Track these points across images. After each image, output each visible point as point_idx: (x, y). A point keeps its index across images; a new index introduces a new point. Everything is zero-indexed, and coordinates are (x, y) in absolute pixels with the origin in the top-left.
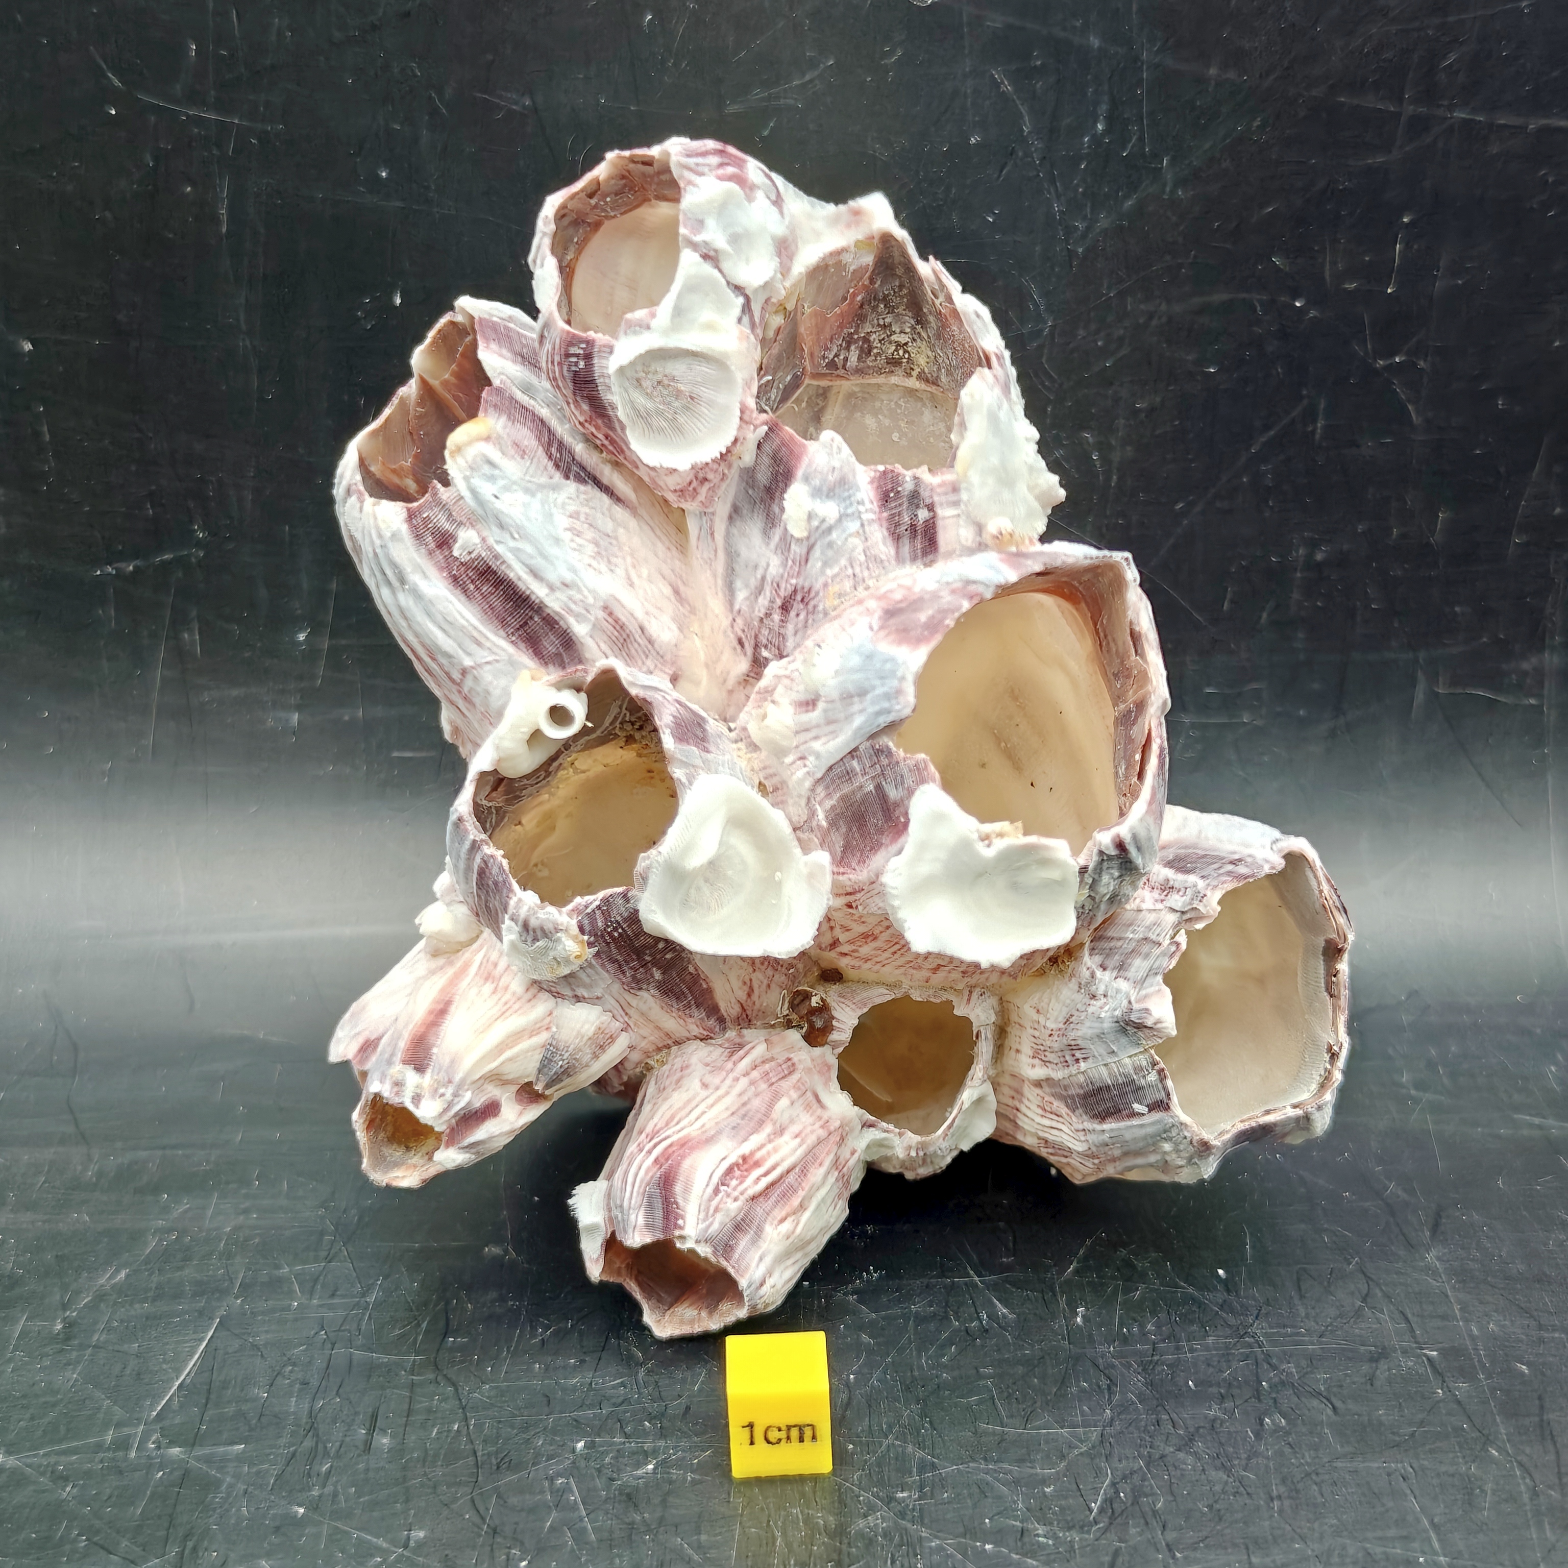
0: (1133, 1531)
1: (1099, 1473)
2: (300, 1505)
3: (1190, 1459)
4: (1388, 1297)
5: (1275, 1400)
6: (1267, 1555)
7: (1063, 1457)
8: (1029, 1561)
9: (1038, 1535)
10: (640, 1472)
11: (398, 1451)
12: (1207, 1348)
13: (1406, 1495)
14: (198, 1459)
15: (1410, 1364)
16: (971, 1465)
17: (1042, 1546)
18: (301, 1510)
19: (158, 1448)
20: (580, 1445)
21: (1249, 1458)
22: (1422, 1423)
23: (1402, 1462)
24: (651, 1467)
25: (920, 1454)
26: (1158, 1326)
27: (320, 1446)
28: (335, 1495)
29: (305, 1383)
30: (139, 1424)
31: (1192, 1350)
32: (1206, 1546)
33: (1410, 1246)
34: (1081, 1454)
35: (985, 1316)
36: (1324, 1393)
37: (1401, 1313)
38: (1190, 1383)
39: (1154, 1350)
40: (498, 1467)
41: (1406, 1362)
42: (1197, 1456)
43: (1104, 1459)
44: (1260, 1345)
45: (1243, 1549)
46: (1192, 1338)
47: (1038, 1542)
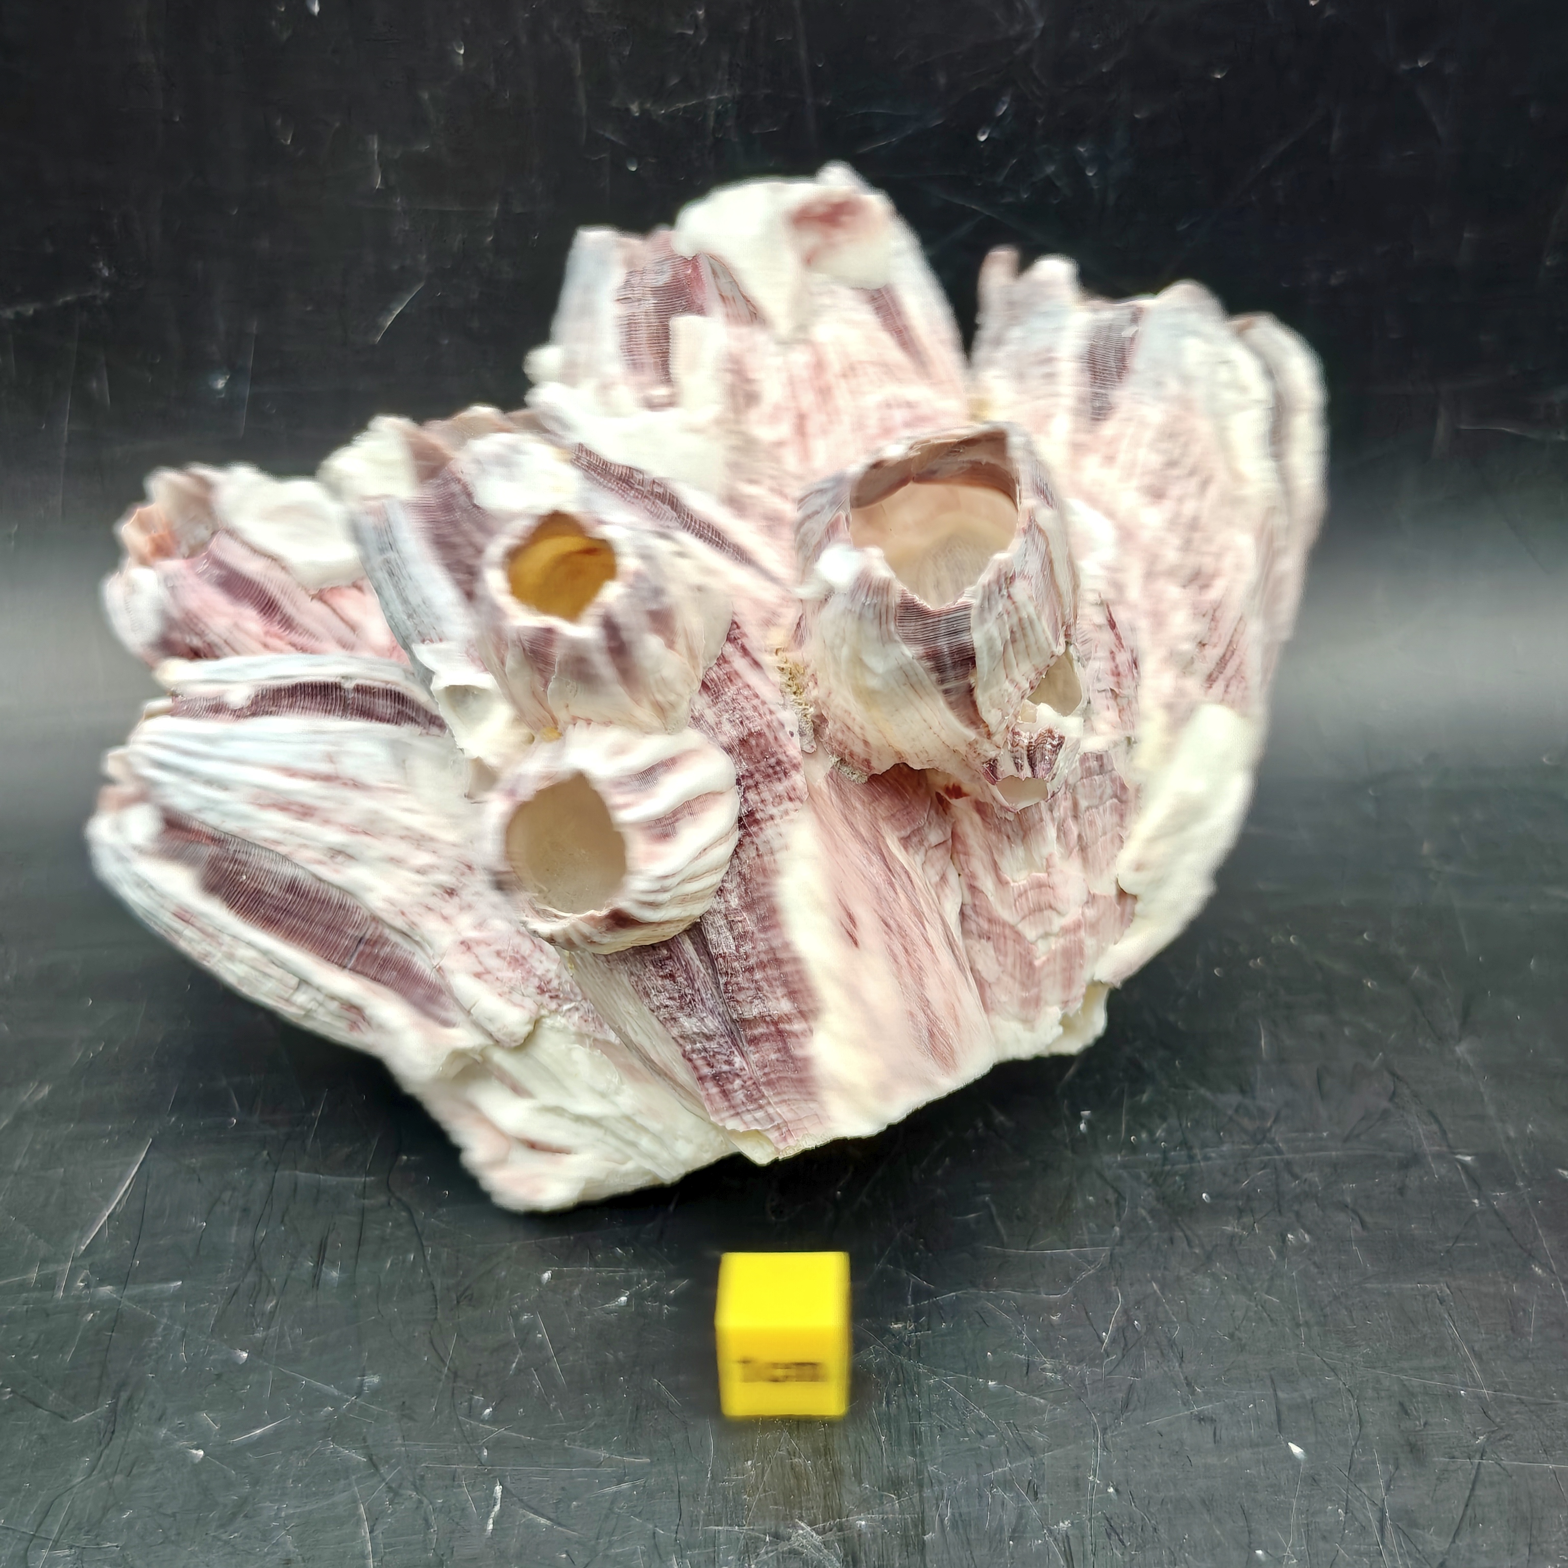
0: (1148, 1364)
1: (1110, 1300)
2: (243, 1349)
3: (1208, 1281)
4: (1416, 1095)
5: (1298, 1214)
6: (1296, 1391)
7: (1069, 1280)
8: (1037, 1399)
9: (1044, 1370)
10: (611, 1305)
11: (349, 1285)
12: (1222, 1157)
13: (1443, 1319)
14: (130, 1298)
15: (1442, 1171)
16: (971, 1291)
17: (1049, 1384)
18: (245, 1355)
19: (87, 1287)
20: (547, 1276)
21: (1272, 1279)
22: (1457, 1239)
23: (1438, 1282)
24: (623, 1299)
25: (914, 1279)
26: (1169, 1132)
27: (264, 1279)
28: (282, 1336)
29: (245, 1210)
30: (66, 1261)
32: (1228, 1381)
33: (1439, 1037)
34: (1089, 1277)
35: (981, 1125)
36: (1350, 1206)
37: (1432, 1114)
38: (1204, 1195)
39: (1165, 1159)
40: (458, 1302)
41: (1439, 1170)
42: (1216, 1278)
43: (1113, 1283)
44: (1279, 1151)
45: (1268, 1382)
46: (1204, 1145)
47: (1046, 1378)
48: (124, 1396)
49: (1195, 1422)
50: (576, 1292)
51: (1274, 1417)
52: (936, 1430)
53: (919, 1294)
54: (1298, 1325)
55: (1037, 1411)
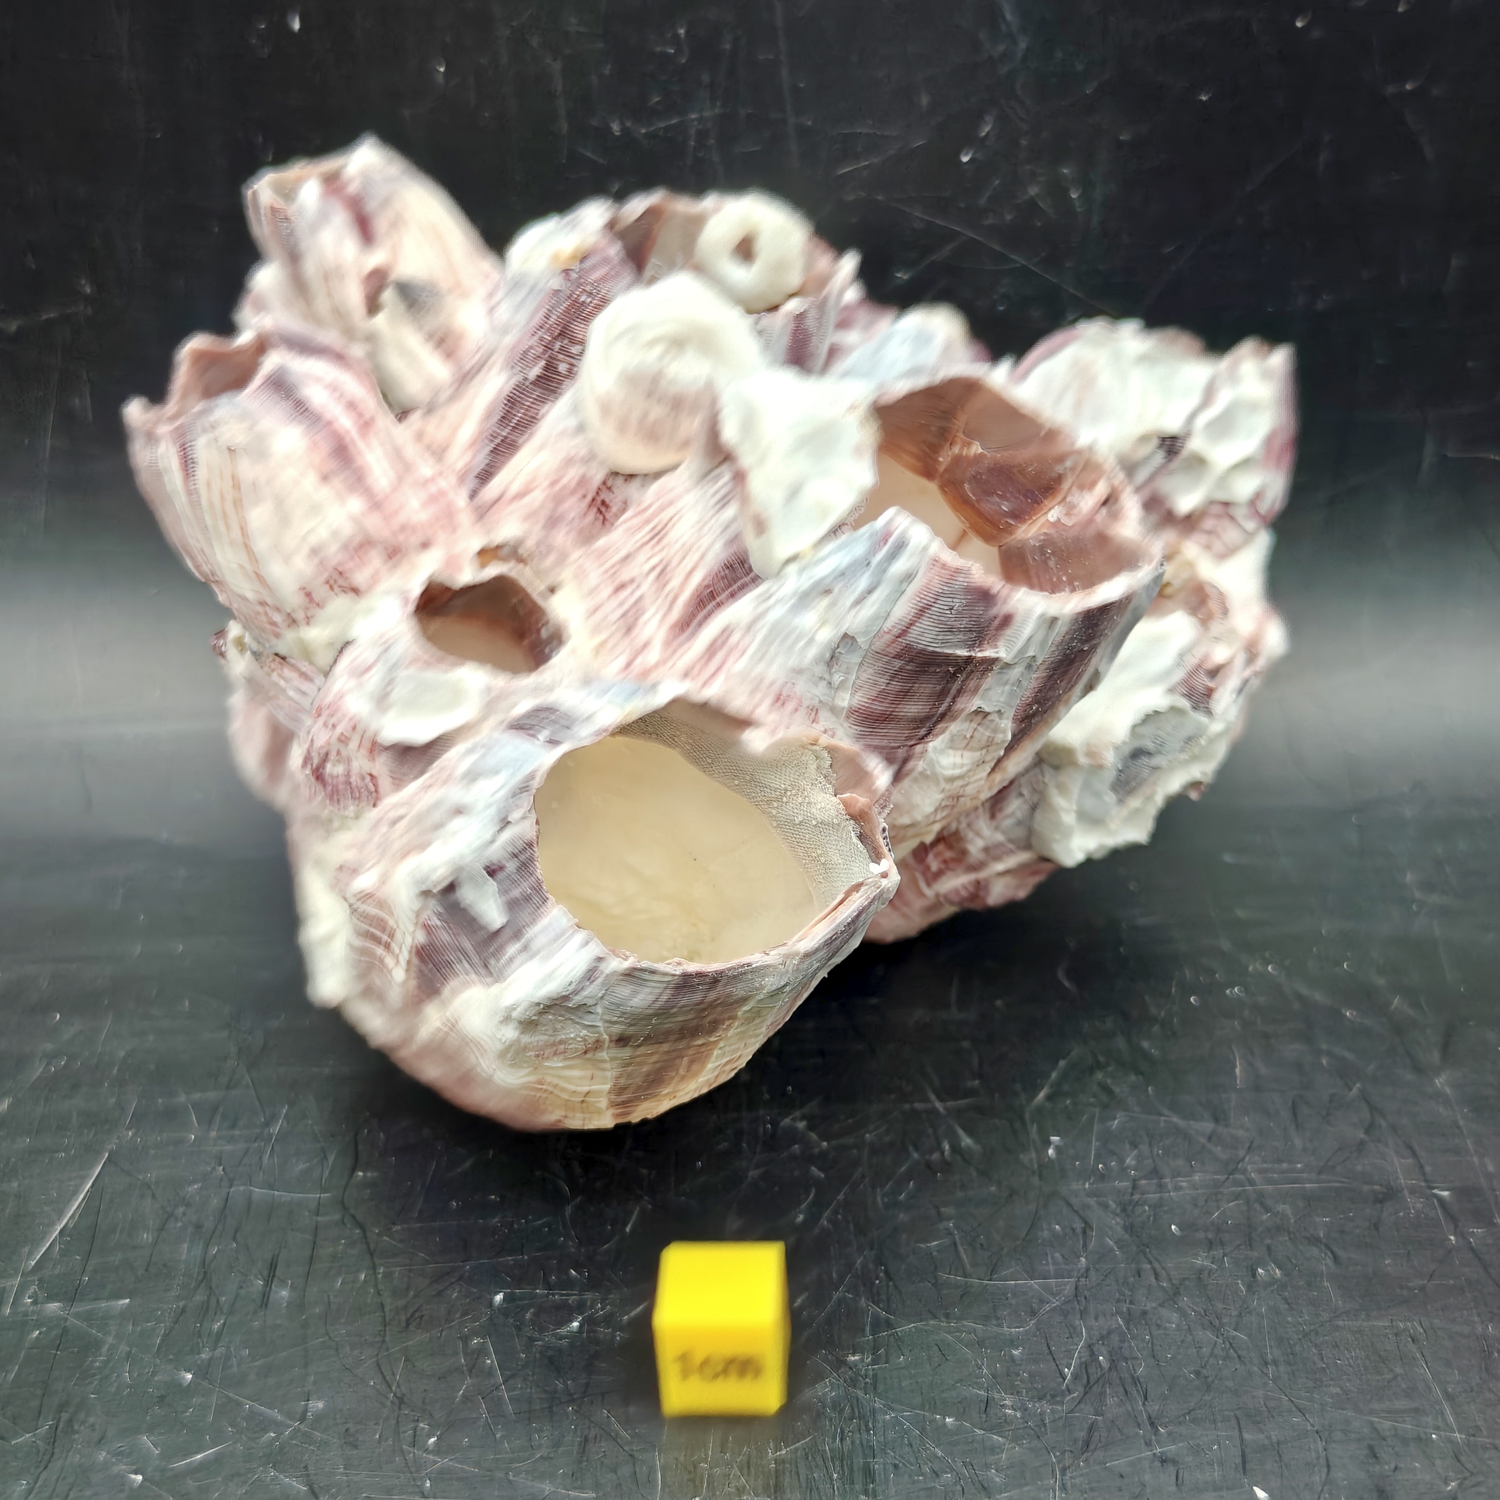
0: (1110, 1401)
1: (1074, 1334)
2: (188, 1370)
3: (1175, 1316)
4: (1394, 1128)
5: (1269, 1248)
6: (1261, 1431)
7: (1033, 1313)
8: (995, 1437)
9: (1003, 1406)
10: (563, 1331)
11: (299, 1305)
12: (1194, 1187)
13: (1415, 1359)
14: (77, 1316)
15: (1419, 1206)
16: (932, 1322)
17: (1007, 1420)
18: (189, 1377)
19: (35, 1303)
20: (499, 1298)
21: (1240, 1316)
22: (1432, 1276)
23: (1412, 1321)
24: (575, 1324)
25: (874, 1308)
26: (1140, 1158)
27: (212, 1298)
28: (227, 1357)
29: (199, 1226)
30: (15, 1276)
31: (1177, 1188)
32: (1194, 1421)
33: (1418, 1069)
34: (1053, 1310)
35: (947, 1147)
36: (1324, 1241)
37: (1410, 1148)
38: (1173, 1227)
39: (1134, 1187)
40: (408, 1325)
41: (1415, 1204)
42: (1183, 1314)
43: (1078, 1316)
44: (1251, 1182)
45: (1234, 1422)
46: (1176, 1174)
47: (1005, 1415)
48: (65, 1416)
49: (1157, 1464)
50: (528, 1316)
51: (1239, 1460)
52: (891, 1468)
53: (877, 1325)
54: (1266, 1364)
55: (994, 1450)
